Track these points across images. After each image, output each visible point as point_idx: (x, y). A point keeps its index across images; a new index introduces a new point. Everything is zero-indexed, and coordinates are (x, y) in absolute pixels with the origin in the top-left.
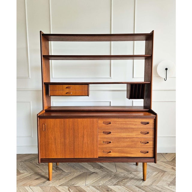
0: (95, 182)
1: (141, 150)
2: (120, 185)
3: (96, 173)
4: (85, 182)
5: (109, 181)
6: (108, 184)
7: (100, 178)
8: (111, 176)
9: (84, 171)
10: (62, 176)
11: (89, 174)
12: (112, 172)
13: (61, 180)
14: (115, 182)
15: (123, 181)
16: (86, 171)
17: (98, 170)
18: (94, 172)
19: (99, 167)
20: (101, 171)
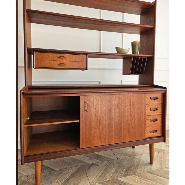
0: (100, 176)
1: (150, 129)
2: (131, 175)
3: (96, 164)
4: (87, 179)
5: (116, 171)
6: (117, 177)
7: (104, 169)
8: (114, 166)
9: (80, 165)
10: (53, 178)
11: (88, 167)
12: (112, 160)
13: (53, 183)
14: (123, 172)
15: (131, 168)
16: (83, 164)
17: (96, 160)
18: (93, 164)
19: (96, 157)
20: (100, 161)
